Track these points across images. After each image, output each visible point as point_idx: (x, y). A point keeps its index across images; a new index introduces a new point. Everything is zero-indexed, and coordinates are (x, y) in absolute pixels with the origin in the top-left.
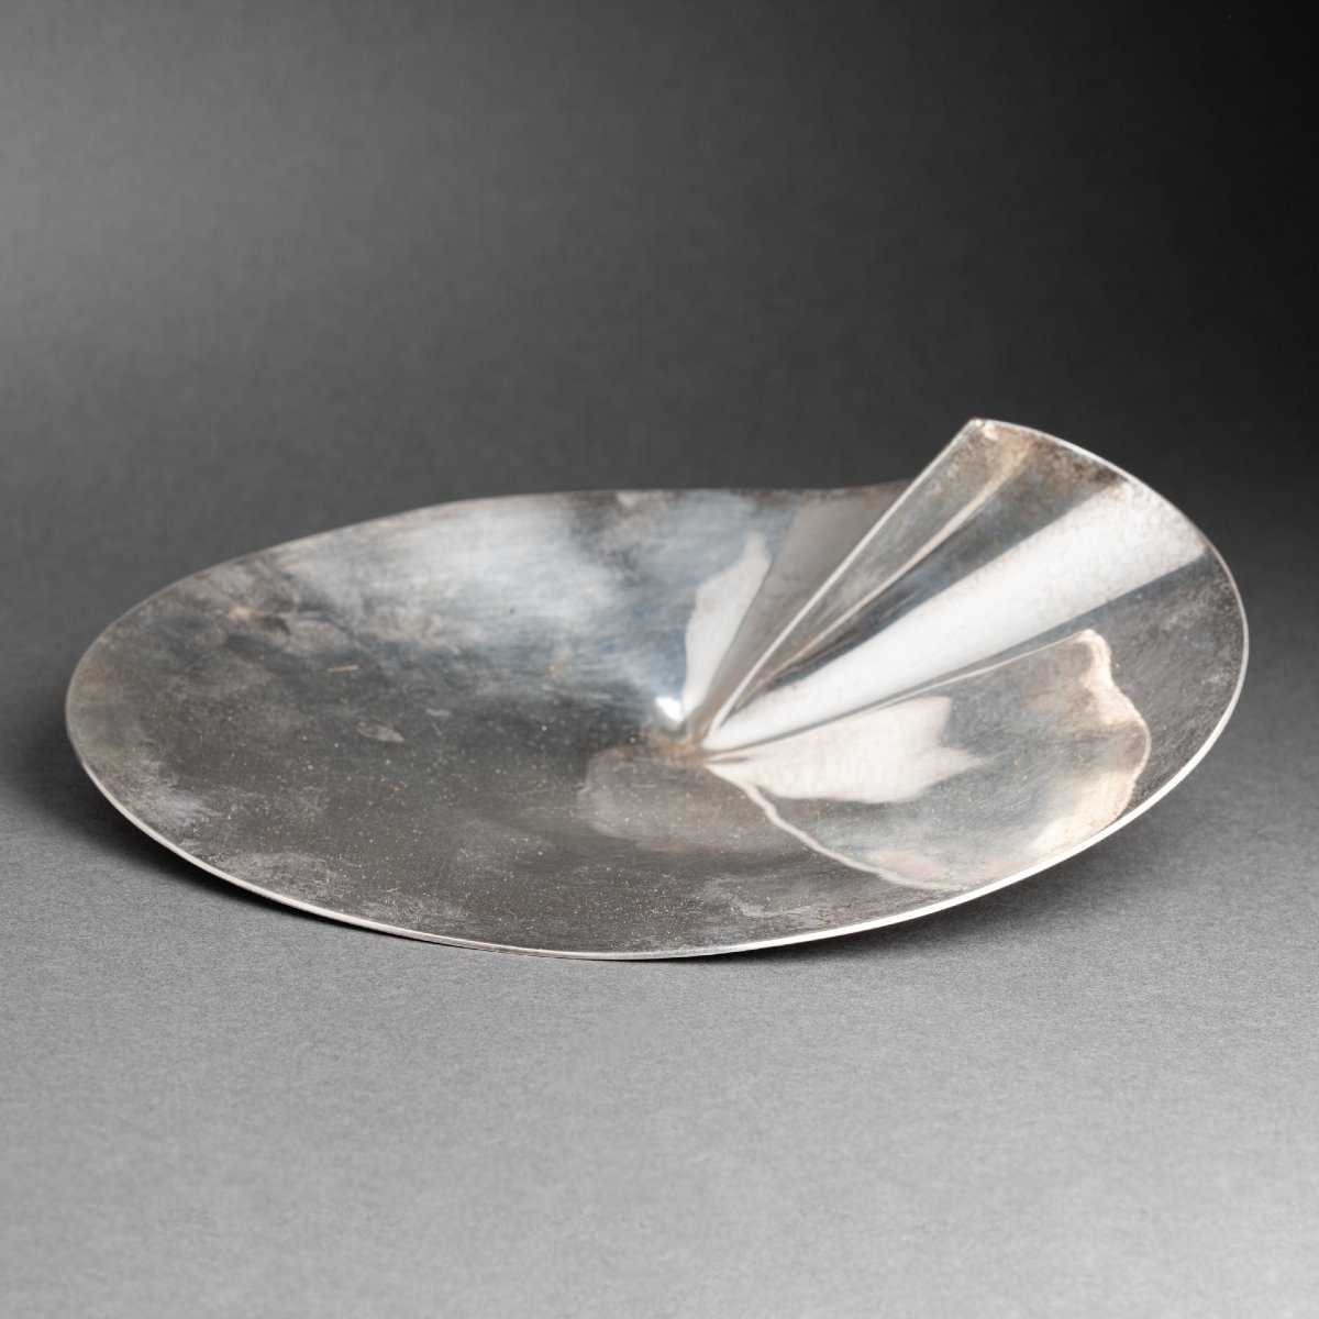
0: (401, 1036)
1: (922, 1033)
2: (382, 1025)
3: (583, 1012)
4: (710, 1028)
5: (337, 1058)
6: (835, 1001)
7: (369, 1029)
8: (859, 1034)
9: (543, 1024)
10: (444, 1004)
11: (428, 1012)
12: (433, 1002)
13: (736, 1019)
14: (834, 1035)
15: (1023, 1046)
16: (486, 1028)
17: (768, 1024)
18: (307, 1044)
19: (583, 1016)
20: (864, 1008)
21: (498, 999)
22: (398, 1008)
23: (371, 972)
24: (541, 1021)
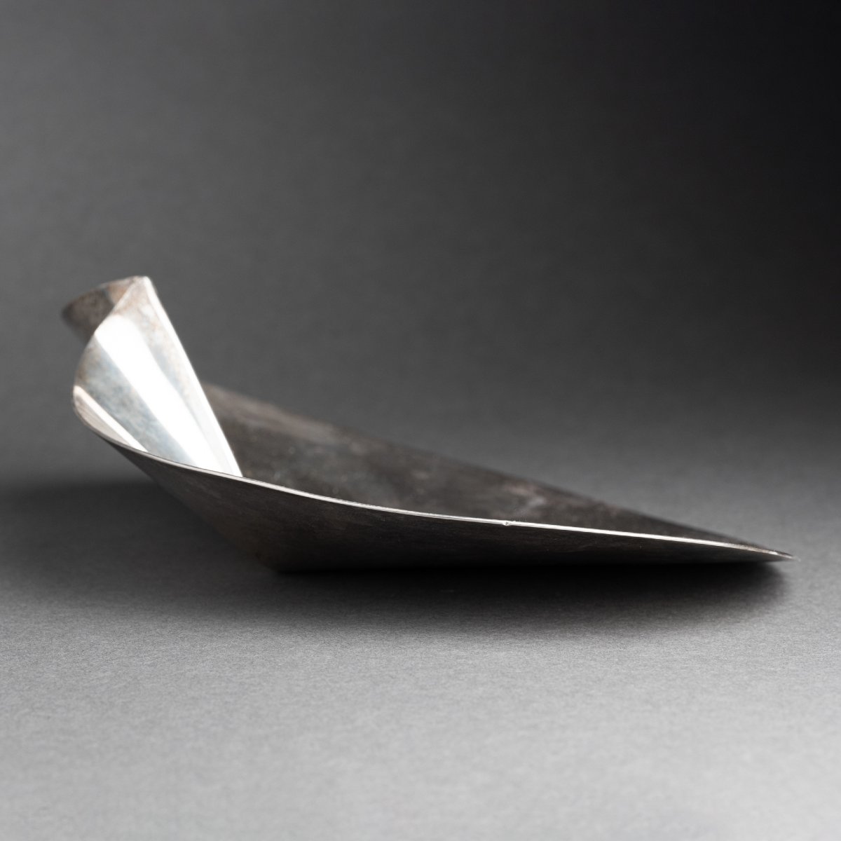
0: (102, 703)
1: (512, 677)
2: (88, 696)
3: (248, 678)
4: (346, 682)
5: (49, 718)
6: (445, 661)
7: (77, 699)
8: (463, 680)
9: (215, 688)
10: (138, 680)
11: (125, 686)
12: (130, 680)
13: (367, 675)
14: (443, 682)
15: (591, 683)
16: (170, 693)
17: (392, 677)
18: (27, 710)
19: (247, 680)
20: (468, 664)
21: (182, 674)
22: (102, 685)
23: (85, 664)
24: (213, 686)
